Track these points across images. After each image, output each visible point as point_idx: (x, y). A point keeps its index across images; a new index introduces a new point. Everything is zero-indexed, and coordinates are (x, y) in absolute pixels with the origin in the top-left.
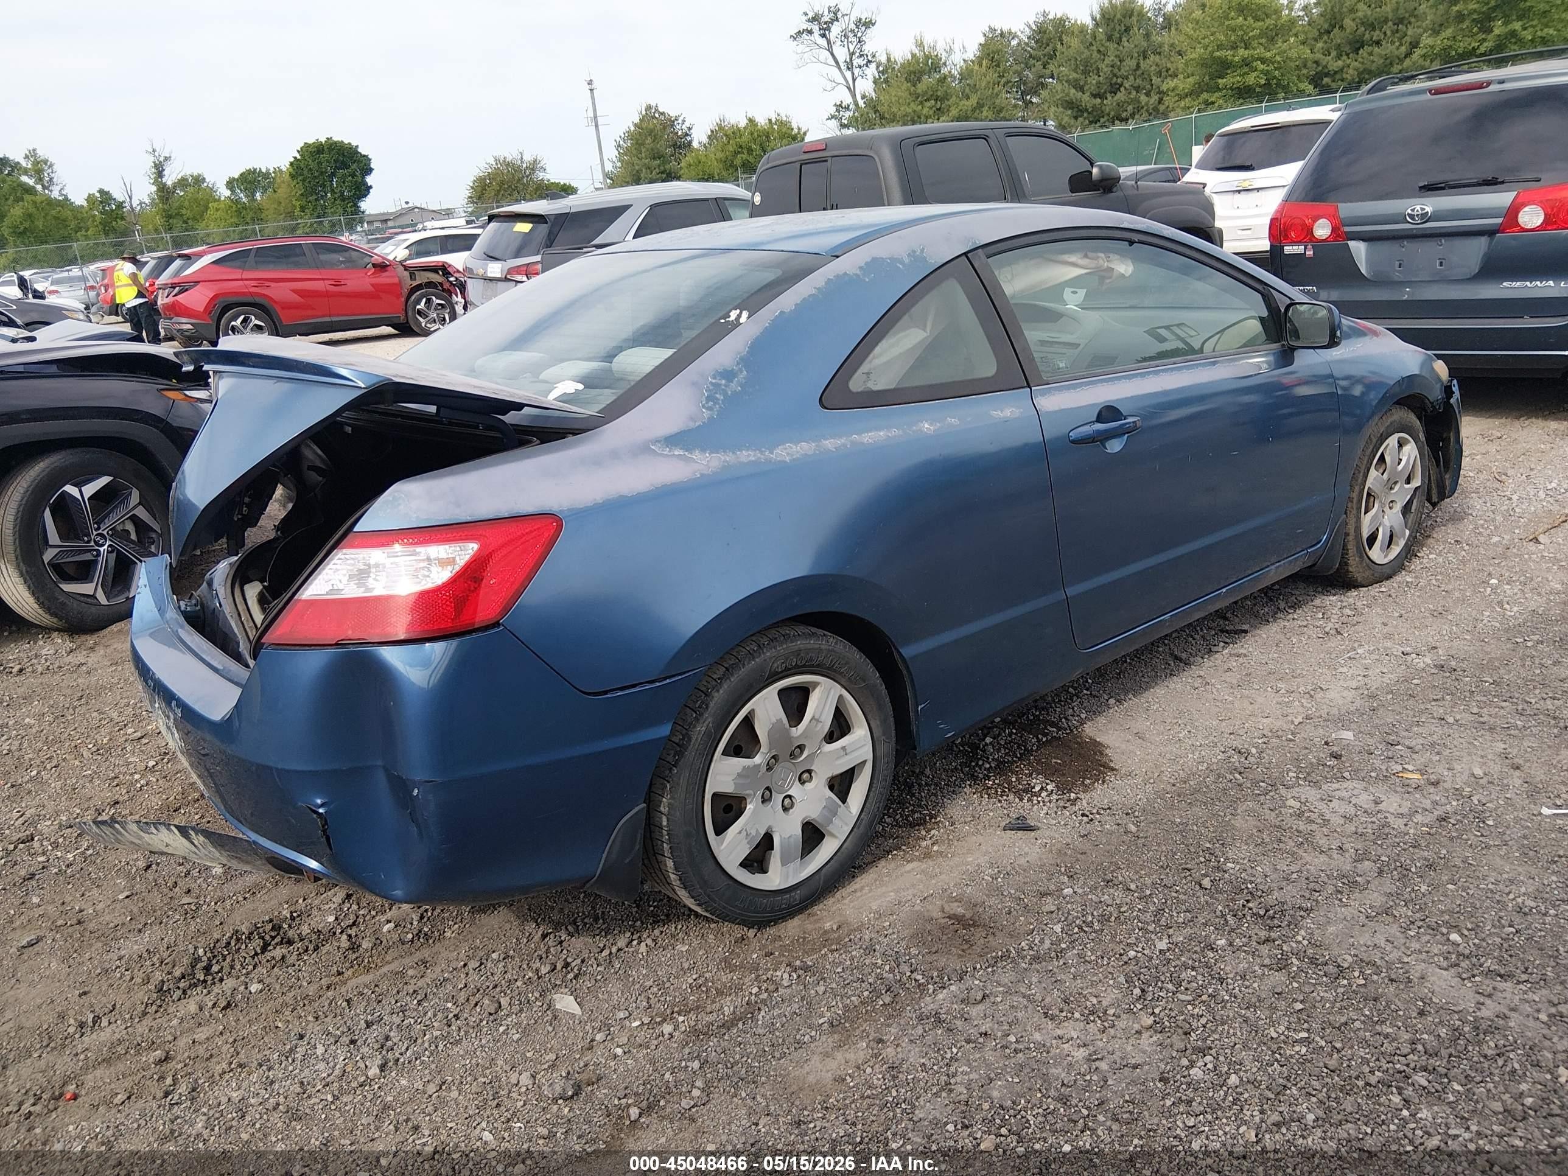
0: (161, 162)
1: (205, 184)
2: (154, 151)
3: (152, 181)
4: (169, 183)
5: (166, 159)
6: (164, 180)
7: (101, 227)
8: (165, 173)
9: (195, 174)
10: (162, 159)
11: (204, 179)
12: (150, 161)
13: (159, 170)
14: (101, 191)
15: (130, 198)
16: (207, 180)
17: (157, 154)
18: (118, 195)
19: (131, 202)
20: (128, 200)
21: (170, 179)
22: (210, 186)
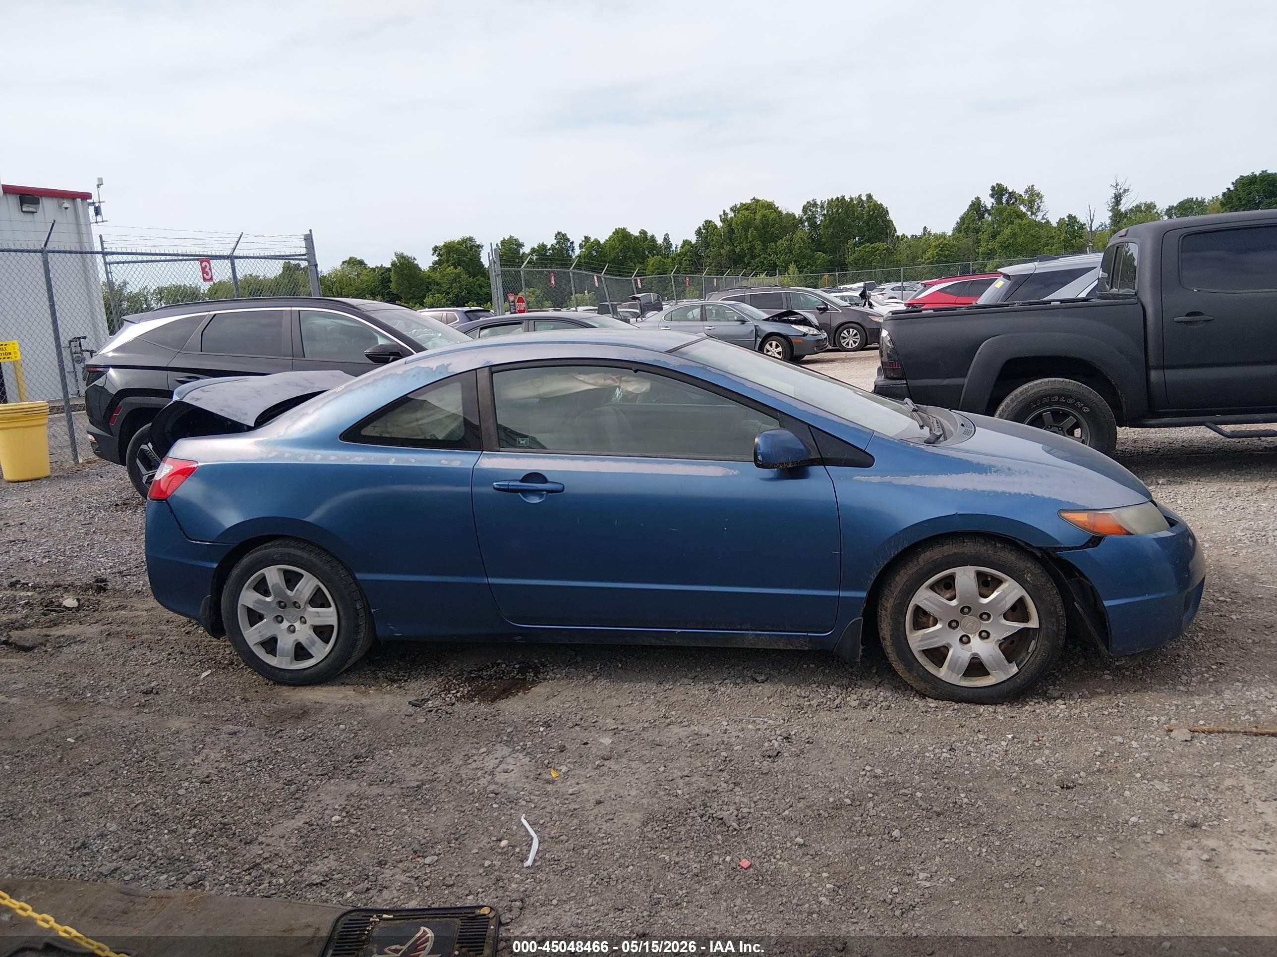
0: (1120, 194)
1: (1155, 211)
2: (1117, 185)
3: (1110, 209)
4: (1123, 210)
5: (1126, 191)
6: (1119, 208)
7: (1063, 243)
8: (1122, 202)
9: (1148, 202)
10: (1121, 191)
11: (1155, 206)
12: (1112, 192)
13: (1118, 199)
14: (1070, 216)
15: (1092, 221)
16: (1157, 207)
17: (1118, 187)
18: (1082, 219)
19: (1091, 224)
20: (1090, 223)
21: (1123, 208)
22: (1159, 212)
